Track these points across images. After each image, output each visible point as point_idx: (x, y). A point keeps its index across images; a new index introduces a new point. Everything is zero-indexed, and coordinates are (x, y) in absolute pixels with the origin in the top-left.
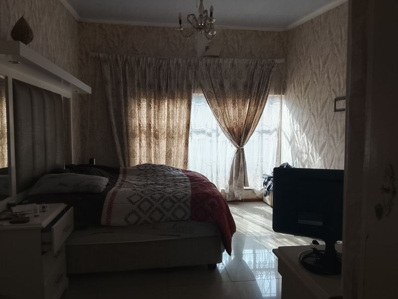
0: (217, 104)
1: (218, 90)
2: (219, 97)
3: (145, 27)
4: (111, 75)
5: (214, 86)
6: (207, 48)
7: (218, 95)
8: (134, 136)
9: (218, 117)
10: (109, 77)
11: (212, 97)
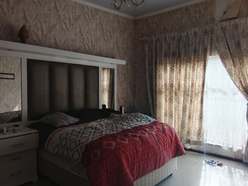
0: (232, 63)
1: (234, 50)
2: (234, 56)
3: (173, 11)
4: (149, 51)
5: (230, 46)
6: (225, 13)
7: (234, 55)
8: (161, 93)
9: (232, 76)
10: (147, 53)
11: (227, 57)
